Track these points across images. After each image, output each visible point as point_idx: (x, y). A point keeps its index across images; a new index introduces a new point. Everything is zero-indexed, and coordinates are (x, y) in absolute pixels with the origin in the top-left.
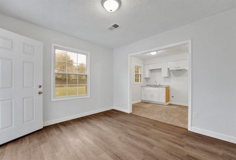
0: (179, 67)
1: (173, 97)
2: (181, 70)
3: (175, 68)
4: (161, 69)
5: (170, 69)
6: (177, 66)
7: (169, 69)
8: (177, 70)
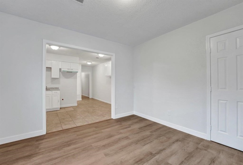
0: (72, 69)
1: (63, 99)
2: (72, 72)
3: (68, 69)
4: (51, 68)
5: (62, 70)
6: (69, 68)
7: (60, 69)
8: (67, 72)
